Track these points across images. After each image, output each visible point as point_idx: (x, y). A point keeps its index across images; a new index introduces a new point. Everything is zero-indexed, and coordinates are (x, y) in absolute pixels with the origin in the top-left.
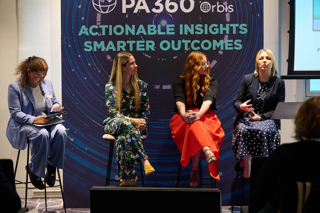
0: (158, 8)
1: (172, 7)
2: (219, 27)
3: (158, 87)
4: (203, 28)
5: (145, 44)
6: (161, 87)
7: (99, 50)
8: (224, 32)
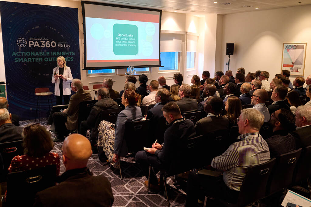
0: (43, 45)
1: (48, 45)
2: (65, 53)
3: (44, 75)
4: (60, 53)
5: (39, 59)
6: (46, 75)
7: (21, 62)
8: (67, 54)
